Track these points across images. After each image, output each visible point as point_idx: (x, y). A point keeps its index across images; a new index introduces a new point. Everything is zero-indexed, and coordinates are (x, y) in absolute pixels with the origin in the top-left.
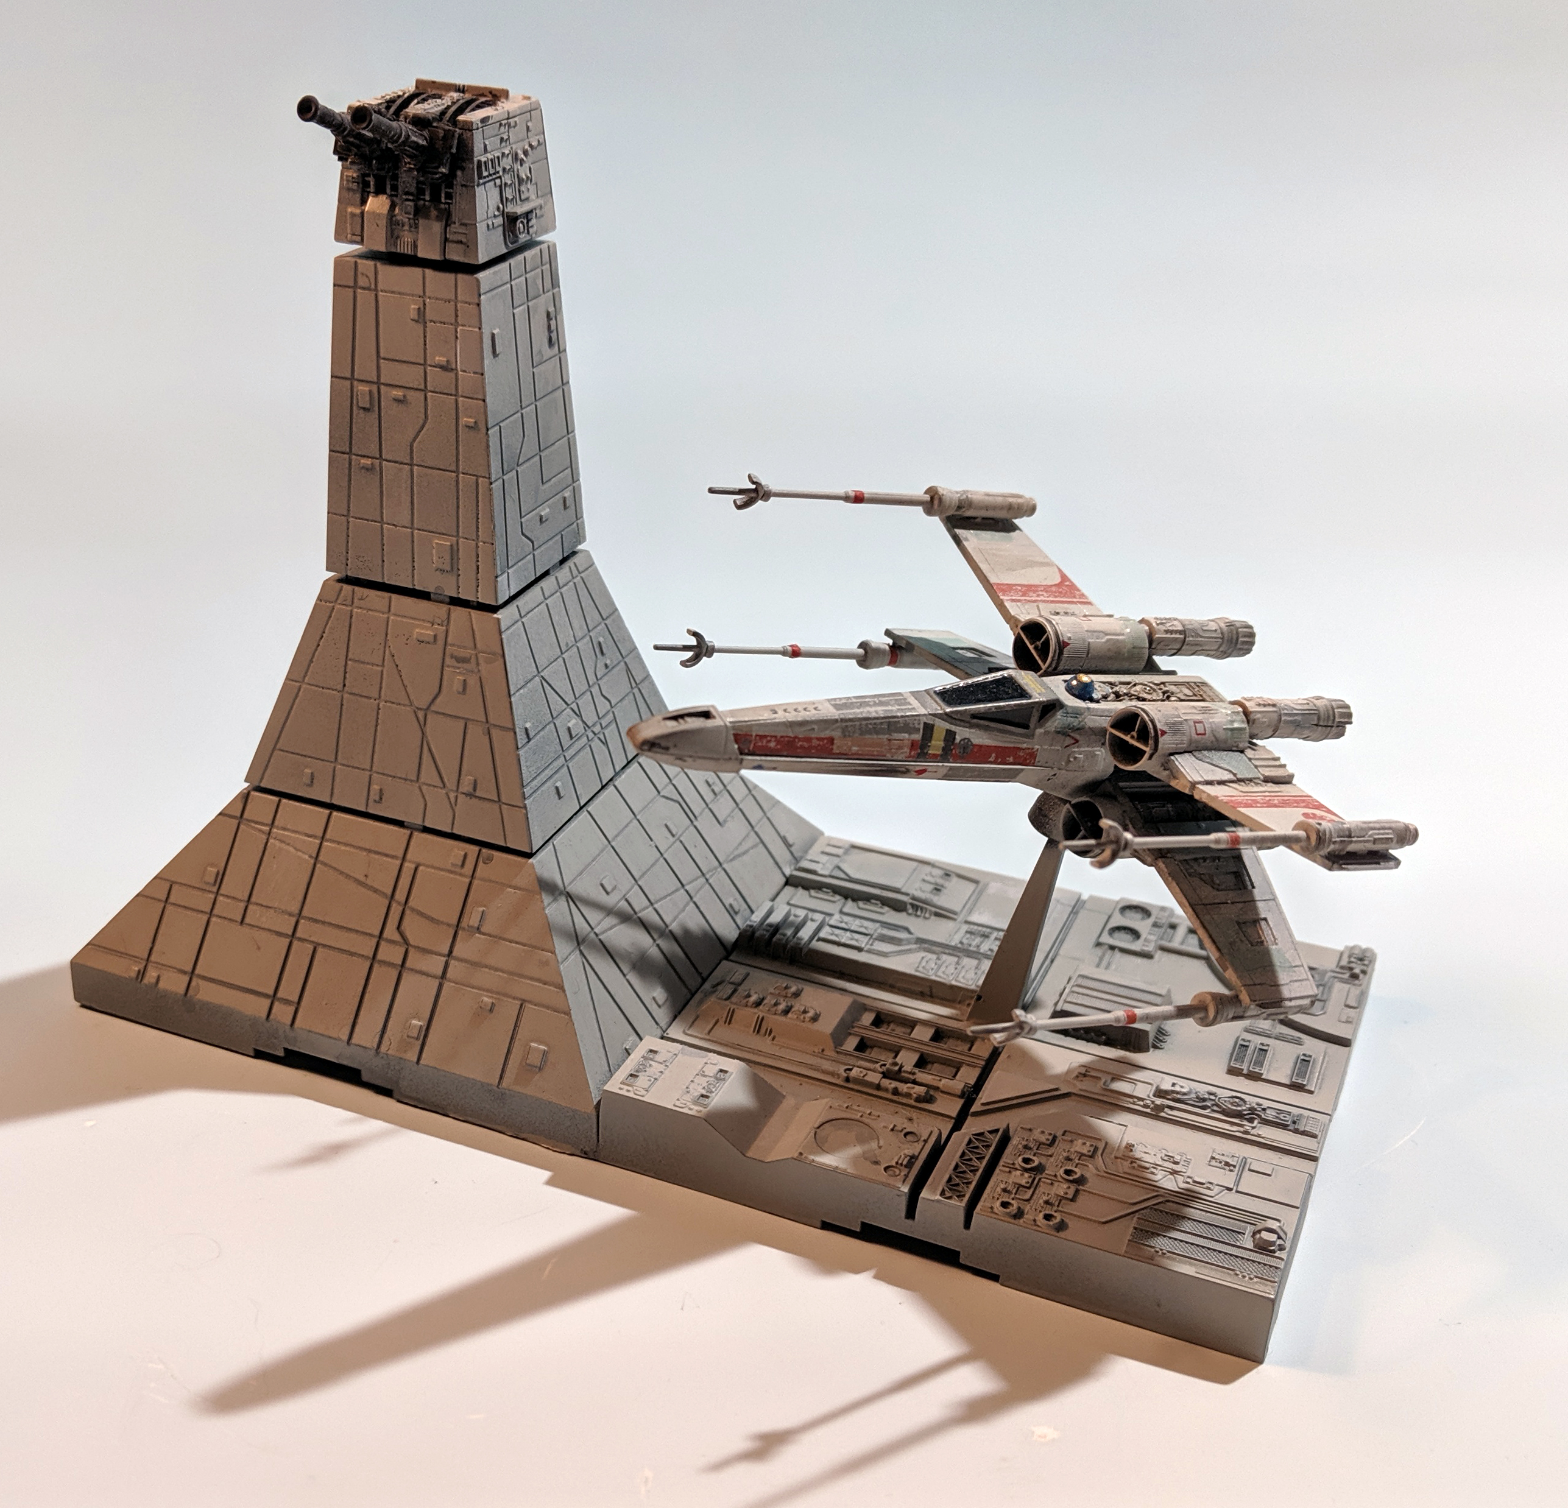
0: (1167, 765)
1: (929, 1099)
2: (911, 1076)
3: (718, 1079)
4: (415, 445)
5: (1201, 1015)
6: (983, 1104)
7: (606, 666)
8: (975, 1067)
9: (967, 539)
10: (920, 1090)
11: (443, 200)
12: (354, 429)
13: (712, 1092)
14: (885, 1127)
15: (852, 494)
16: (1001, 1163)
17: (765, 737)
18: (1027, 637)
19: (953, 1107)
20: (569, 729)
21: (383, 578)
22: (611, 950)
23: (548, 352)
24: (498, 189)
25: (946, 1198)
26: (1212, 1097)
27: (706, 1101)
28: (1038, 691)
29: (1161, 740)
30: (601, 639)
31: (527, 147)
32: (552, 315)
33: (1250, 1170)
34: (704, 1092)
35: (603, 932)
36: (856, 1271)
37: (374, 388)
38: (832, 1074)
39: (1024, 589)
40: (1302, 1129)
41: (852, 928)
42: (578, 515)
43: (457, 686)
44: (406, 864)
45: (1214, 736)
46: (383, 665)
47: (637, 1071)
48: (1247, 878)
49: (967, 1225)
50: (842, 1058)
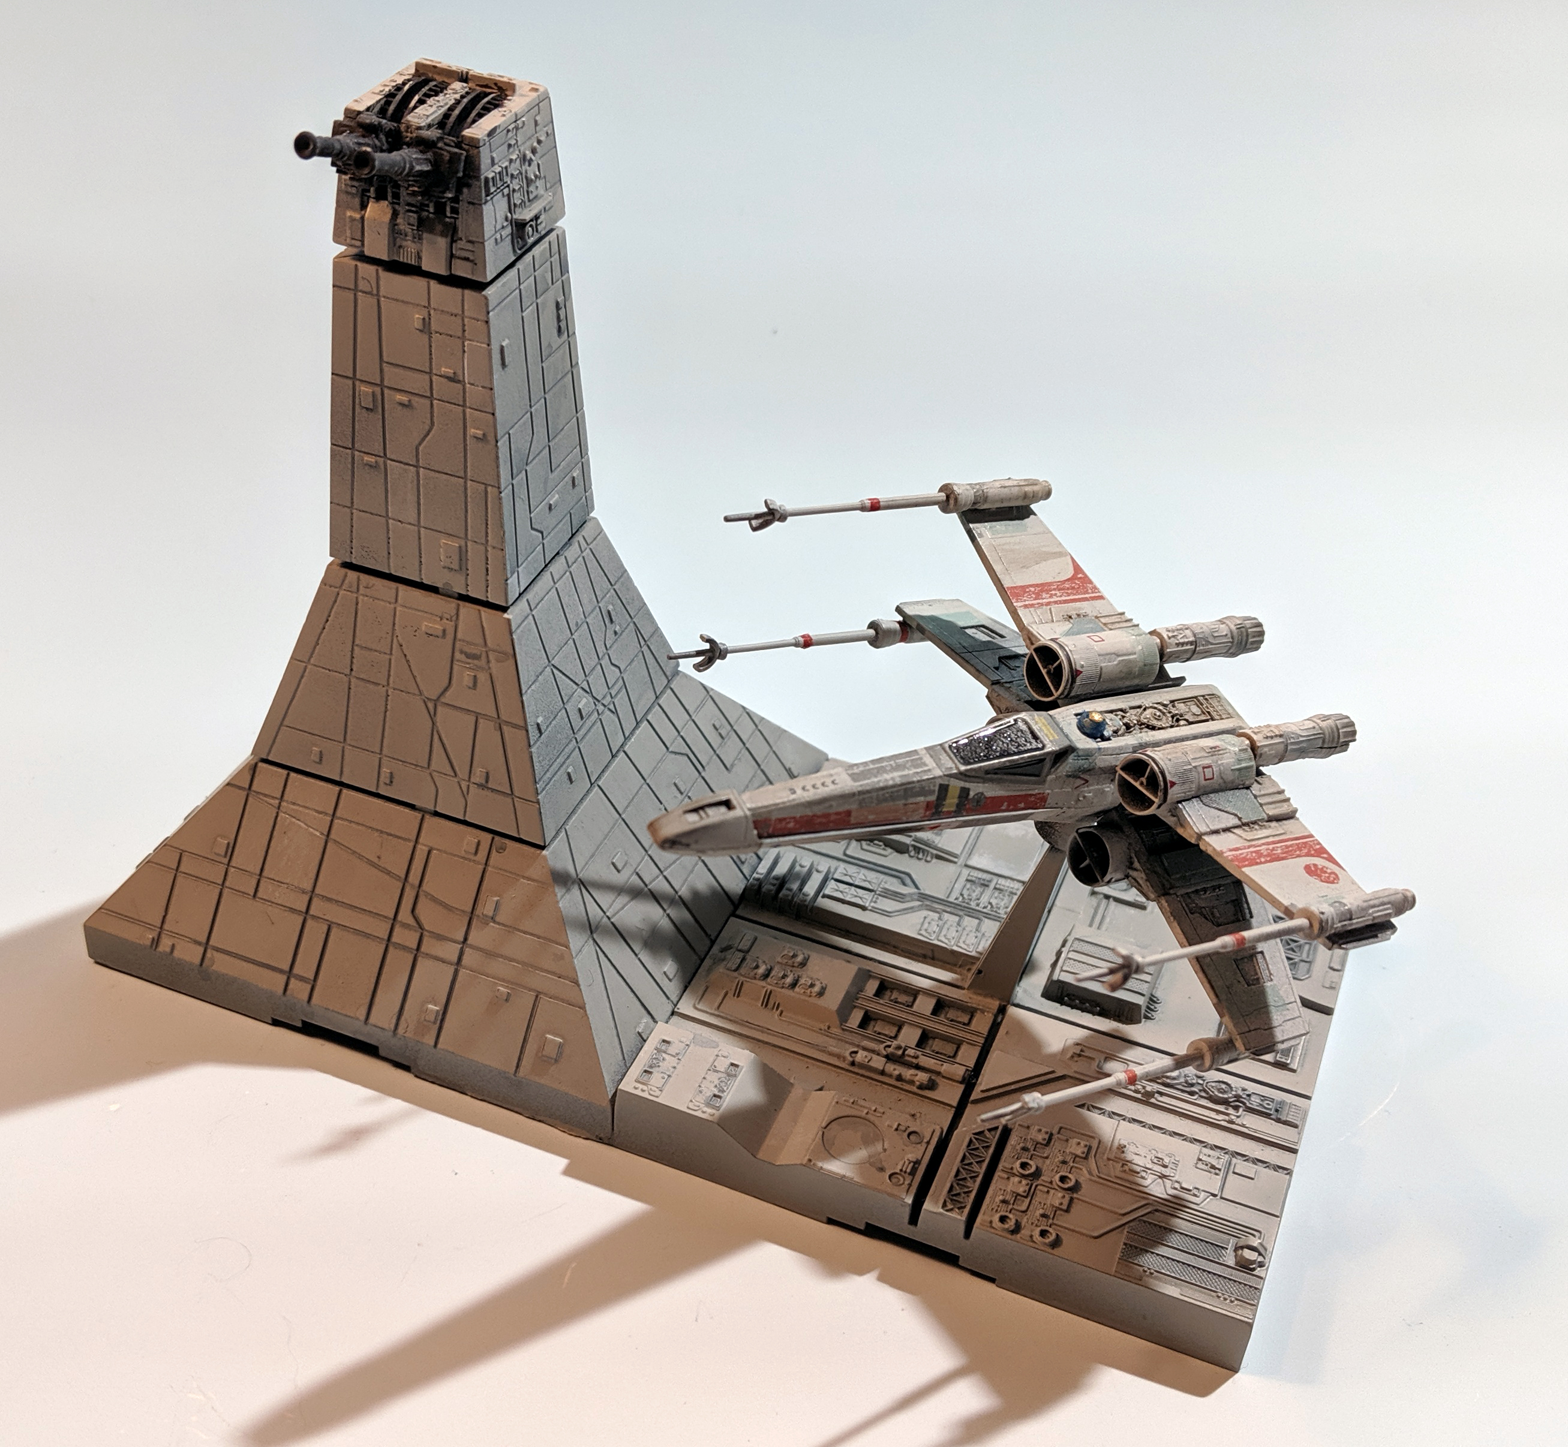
0: (1175, 812)
1: (931, 1086)
2: (914, 1061)
3: (729, 1075)
4: (421, 448)
5: (1198, 1063)
6: (982, 1091)
7: (616, 633)
8: (975, 1045)
9: (981, 535)
10: (922, 1077)
11: (448, 214)
12: (357, 427)
13: (723, 1091)
14: (890, 1126)
15: (868, 503)
16: (1000, 1167)
17: (785, 819)
18: (1040, 659)
19: (952, 1094)
20: (580, 710)
21: (389, 569)
22: (622, 932)
23: (556, 341)
24: (506, 198)
25: (947, 1211)
26: (1201, 1082)
27: (717, 1102)
28: (1051, 739)
29: (1170, 791)
30: (610, 608)
31: (535, 144)
32: (562, 305)
33: (1234, 1173)
34: (717, 1093)
35: (614, 915)
36: (861, 1272)
37: (378, 390)
38: (838, 1056)
39: (1038, 589)
40: (1284, 1119)
41: (856, 883)
42: (587, 487)
43: (467, 680)
44: (419, 847)
45: (1222, 778)
46: (391, 654)
47: (651, 1067)
48: (1245, 906)
49: (967, 1234)
50: (848, 1036)
